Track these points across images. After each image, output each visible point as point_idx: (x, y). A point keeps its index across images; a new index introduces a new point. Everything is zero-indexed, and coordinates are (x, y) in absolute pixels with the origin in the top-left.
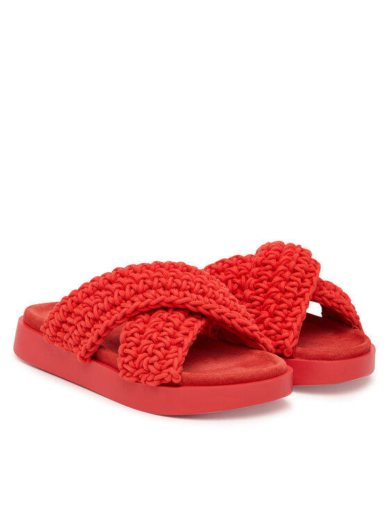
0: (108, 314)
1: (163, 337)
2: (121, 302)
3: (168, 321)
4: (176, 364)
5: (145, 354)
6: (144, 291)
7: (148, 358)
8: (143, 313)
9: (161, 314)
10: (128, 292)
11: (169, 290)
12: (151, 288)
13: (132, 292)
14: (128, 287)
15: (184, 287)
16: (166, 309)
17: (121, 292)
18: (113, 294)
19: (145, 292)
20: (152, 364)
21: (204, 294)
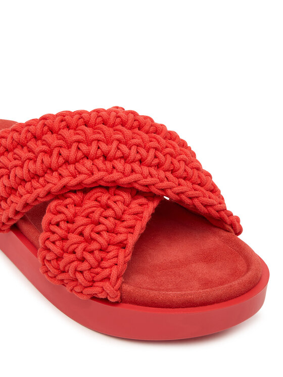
0: (28, 185)
1: (99, 233)
2: (46, 173)
3: (107, 207)
4: (113, 278)
5: (72, 256)
6: (76, 161)
7: (75, 263)
8: (75, 192)
9: (99, 194)
10: (54, 160)
11: (111, 161)
12: (86, 156)
13: (61, 160)
14: (55, 152)
15: (132, 157)
16: (106, 189)
17: (46, 159)
18: (37, 157)
19: (78, 161)
20: (81, 272)
21: (159, 166)
